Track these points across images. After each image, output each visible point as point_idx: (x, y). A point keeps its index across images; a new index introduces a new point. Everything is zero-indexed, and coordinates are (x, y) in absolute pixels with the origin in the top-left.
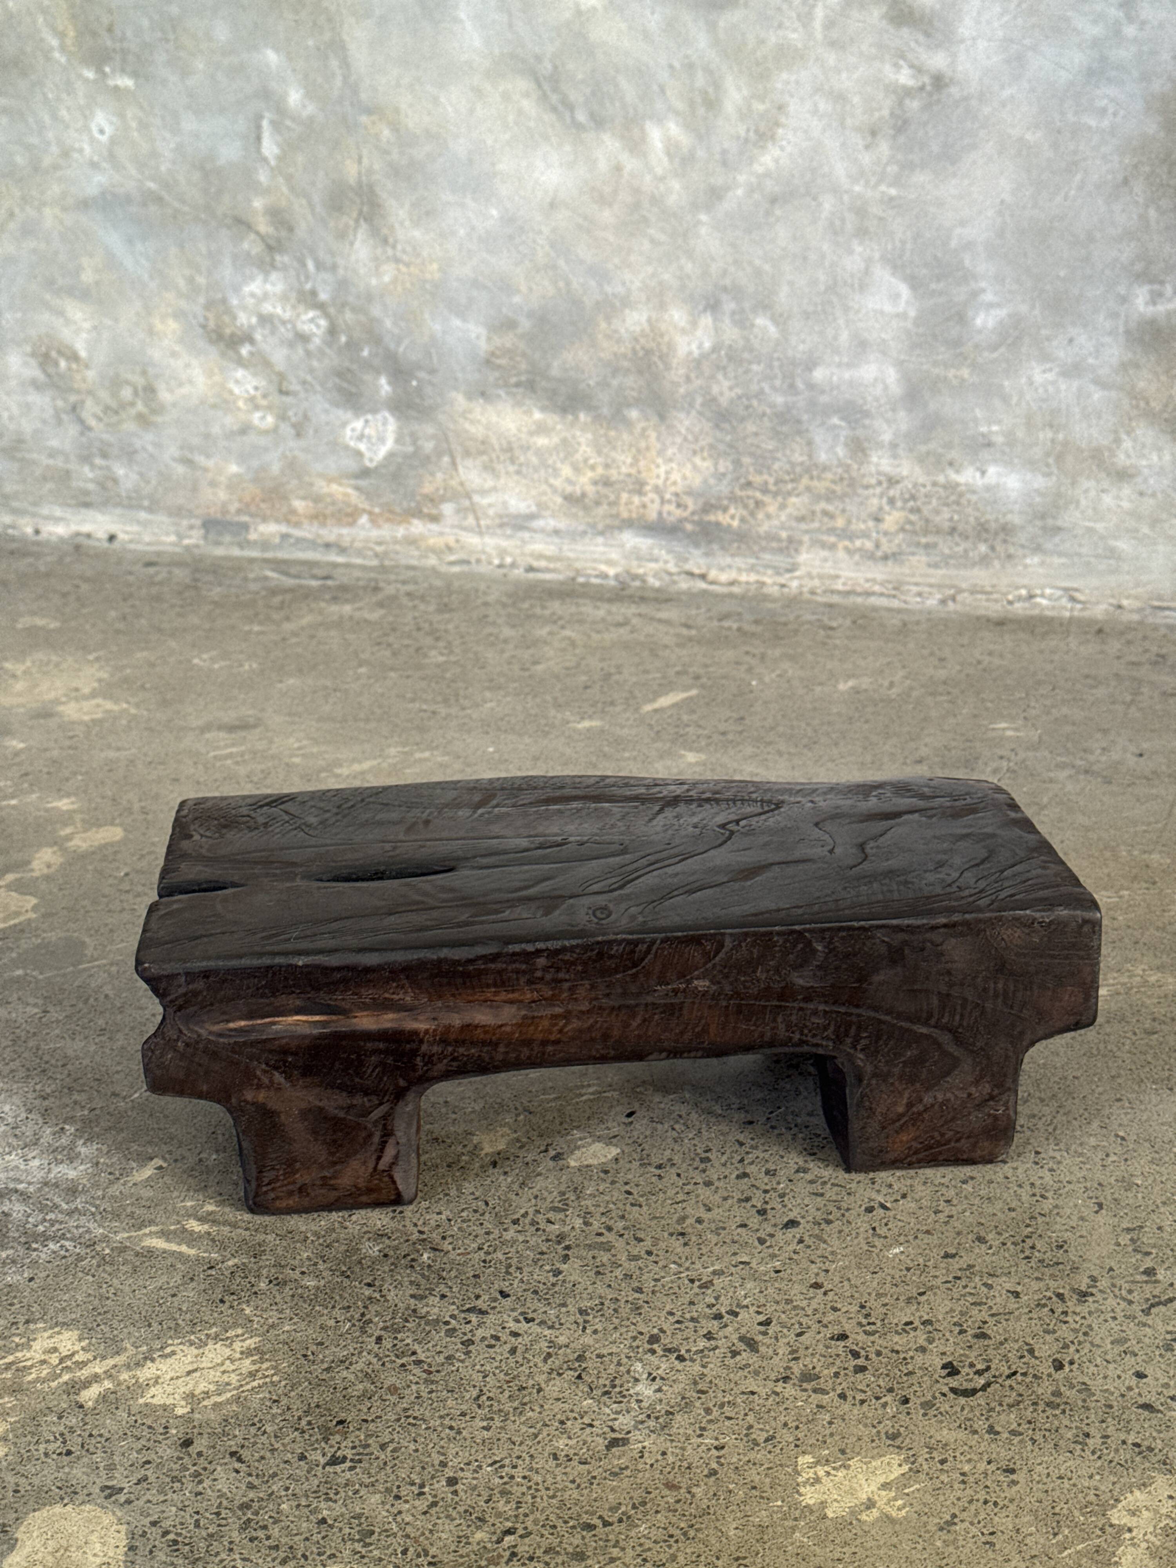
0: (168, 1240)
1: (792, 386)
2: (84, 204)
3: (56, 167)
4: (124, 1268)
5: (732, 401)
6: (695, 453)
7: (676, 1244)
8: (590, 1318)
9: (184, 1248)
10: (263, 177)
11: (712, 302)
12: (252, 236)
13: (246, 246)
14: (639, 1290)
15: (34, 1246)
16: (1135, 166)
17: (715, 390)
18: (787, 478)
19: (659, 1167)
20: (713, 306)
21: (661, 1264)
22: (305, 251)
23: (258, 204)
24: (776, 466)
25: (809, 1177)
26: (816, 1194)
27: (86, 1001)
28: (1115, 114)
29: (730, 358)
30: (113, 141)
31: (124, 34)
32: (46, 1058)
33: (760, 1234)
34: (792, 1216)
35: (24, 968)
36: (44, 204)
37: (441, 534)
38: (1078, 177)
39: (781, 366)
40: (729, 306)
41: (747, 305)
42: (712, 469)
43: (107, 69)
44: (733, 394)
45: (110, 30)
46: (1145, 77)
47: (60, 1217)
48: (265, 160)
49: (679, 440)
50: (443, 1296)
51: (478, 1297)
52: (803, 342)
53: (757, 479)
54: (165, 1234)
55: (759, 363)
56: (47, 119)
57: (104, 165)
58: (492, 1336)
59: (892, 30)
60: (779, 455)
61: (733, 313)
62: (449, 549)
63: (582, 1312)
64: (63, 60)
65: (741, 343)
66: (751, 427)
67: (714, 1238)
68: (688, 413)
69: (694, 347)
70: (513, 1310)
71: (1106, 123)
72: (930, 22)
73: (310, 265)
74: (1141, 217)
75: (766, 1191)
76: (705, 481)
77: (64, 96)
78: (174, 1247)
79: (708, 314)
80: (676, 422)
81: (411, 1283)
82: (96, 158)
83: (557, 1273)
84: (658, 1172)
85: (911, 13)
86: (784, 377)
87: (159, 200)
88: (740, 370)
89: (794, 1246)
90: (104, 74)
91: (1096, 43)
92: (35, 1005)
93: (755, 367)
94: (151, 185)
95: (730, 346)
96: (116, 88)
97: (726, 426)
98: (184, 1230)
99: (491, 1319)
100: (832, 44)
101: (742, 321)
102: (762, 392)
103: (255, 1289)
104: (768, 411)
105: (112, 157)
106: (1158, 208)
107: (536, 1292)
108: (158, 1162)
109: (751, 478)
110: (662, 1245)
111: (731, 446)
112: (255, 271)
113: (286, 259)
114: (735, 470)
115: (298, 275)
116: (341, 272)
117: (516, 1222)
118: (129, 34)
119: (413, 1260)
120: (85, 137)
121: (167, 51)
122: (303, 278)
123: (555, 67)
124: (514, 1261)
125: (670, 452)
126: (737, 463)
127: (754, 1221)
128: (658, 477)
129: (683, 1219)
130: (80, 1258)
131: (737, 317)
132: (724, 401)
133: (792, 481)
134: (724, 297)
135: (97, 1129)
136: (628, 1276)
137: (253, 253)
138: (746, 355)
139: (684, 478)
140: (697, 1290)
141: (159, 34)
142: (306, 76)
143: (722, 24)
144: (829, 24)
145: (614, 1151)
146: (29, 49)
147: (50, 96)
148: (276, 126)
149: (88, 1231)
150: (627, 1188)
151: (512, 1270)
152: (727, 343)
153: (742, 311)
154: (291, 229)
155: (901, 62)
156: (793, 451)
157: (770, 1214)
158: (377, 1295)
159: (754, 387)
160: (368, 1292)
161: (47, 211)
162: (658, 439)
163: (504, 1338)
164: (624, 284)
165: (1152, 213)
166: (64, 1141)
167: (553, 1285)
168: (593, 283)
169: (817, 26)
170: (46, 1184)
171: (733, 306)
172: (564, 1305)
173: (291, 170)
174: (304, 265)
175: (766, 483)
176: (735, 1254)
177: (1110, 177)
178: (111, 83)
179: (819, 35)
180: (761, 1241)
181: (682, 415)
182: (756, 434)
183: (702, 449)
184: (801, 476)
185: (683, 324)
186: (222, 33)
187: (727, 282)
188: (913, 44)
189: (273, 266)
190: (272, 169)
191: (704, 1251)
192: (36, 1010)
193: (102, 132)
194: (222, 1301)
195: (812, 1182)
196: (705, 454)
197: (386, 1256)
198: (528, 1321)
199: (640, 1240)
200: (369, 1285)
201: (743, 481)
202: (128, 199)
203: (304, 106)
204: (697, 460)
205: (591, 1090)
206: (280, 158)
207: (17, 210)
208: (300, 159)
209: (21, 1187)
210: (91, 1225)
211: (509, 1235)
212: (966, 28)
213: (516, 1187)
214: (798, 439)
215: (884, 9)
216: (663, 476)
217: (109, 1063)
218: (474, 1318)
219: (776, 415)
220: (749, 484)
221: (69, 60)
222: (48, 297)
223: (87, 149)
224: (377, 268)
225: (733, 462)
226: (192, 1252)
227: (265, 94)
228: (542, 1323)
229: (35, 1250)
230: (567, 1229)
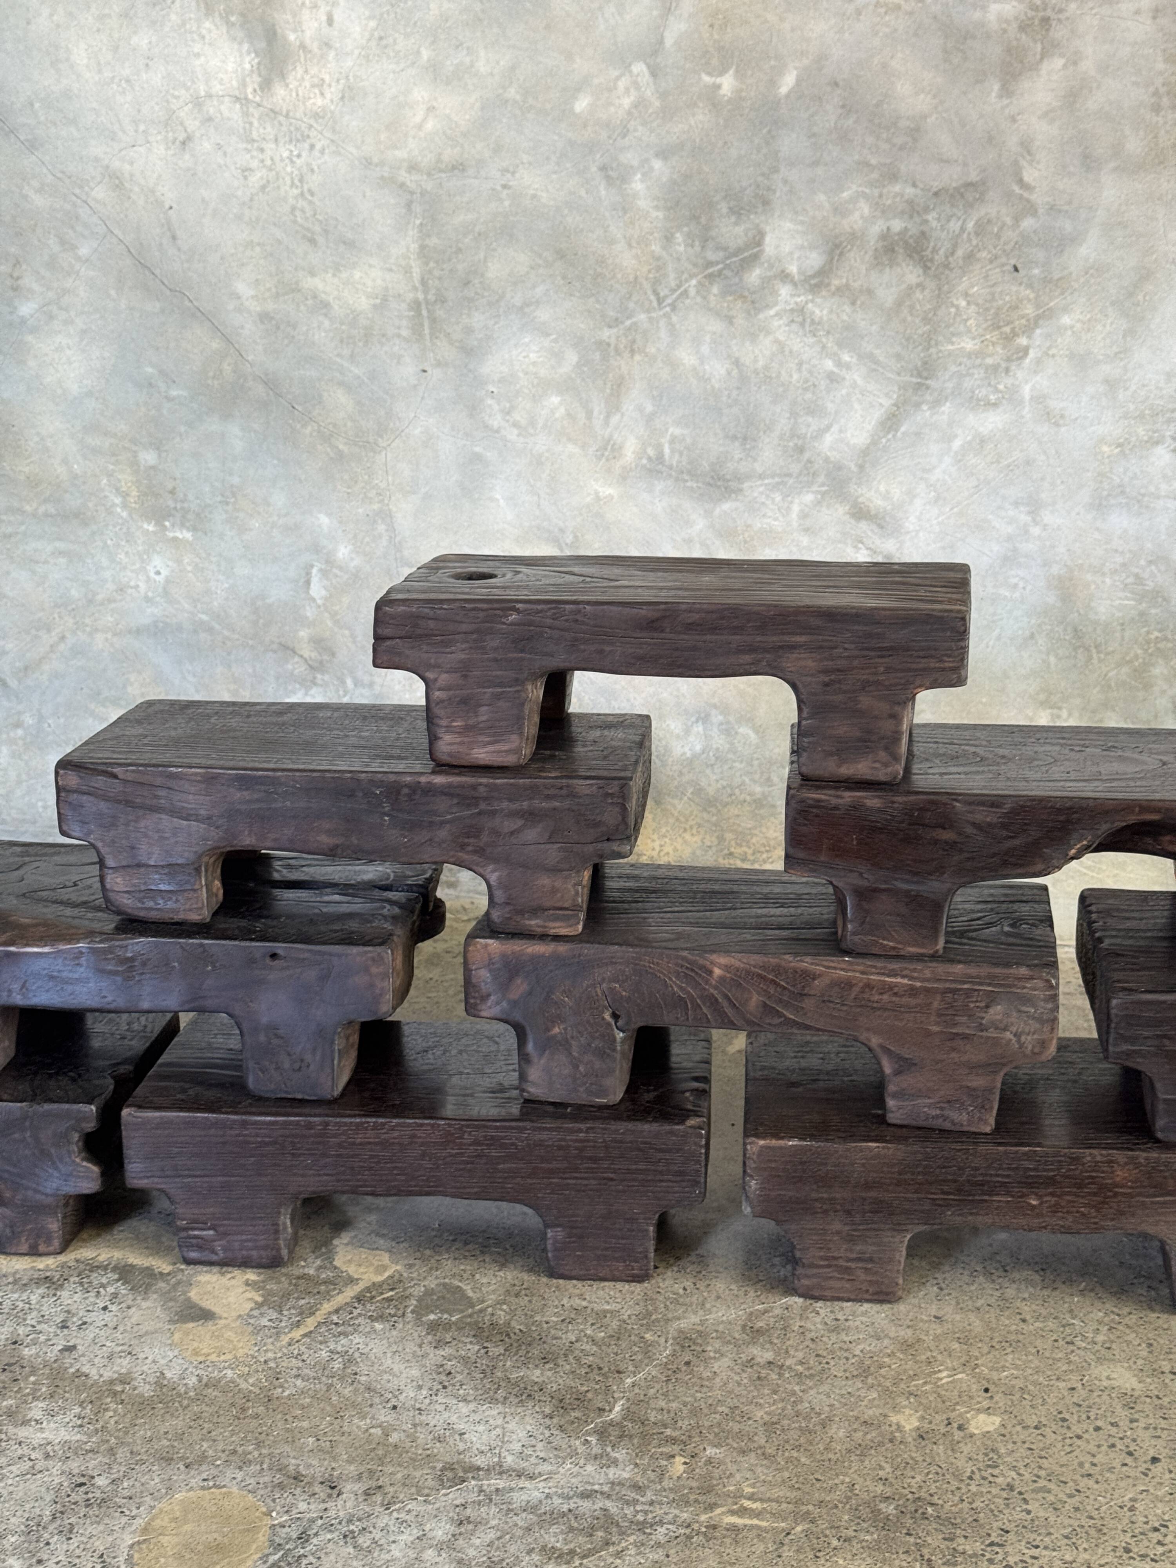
0: (739, 1517)
1: (769, 779)
2: (138, 632)
3: (110, 600)
4: (728, 1541)
5: (718, 790)
6: (685, 830)
7: (1091, 1483)
8: (1074, 1540)
9: (755, 1522)
10: (310, 613)
11: (703, 715)
12: (296, 659)
13: (290, 667)
14: (1091, 1518)
15: (648, 1531)
16: (1040, 626)
17: (703, 783)
18: (763, 849)
19: (1036, 1428)
20: (704, 718)
21: (1092, 1497)
22: (345, 672)
23: (303, 634)
24: (754, 840)
25: (1142, 1424)
26: (1155, 1437)
27: (508, 1335)
28: (1024, 588)
29: (717, 758)
30: (168, 581)
31: (185, 495)
32: (522, 1385)
33: (1140, 1469)
34: (1152, 1453)
35: (432, 1312)
36: (97, 630)
37: (457, 897)
38: (997, 631)
39: (760, 765)
40: (717, 718)
41: (731, 719)
42: (700, 843)
43: (167, 524)
44: (719, 786)
45: (172, 492)
46: (1046, 564)
47: (646, 1507)
48: (314, 600)
49: (671, 821)
50: (966, 1537)
51: (989, 1535)
52: (779, 746)
53: (738, 851)
54: (733, 1513)
55: (741, 762)
56: (105, 562)
57: (158, 599)
58: (1021, 1561)
59: (853, 521)
60: (756, 832)
61: (721, 724)
62: (465, 909)
63: (1067, 1537)
64: (124, 514)
65: (728, 746)
66: (734, 811)
67: (1113, 1477)
68: (681, 799)
69: (686, 749)
70: (1020, 1541)
71: (1017, 595)
72: (883, 518)
73: (349, 682)
74: (1044, 661)
75: (1121, 1439)
76: (694, 853)
77: (123, 543)
78: (747, 1521)
79: (700, 723)
80: (669, 807)
81: (936, 1530)
82: (150, 594)
83: (1029, 1512)
84: (1039, 1432)
85: (869, 512)
86: (762, 773)
87: (210, 630)
88: (726, 767)
89: (1167, 1476)
90: (165, 528)
91: (1009, 538)
92: (471, 1342)
93: (737, 765)
94: (204, 617)
95: (718, 749)
96: (175, 539)
97: (713, 810)
98: (746, 1509)
99: (1009, 1549)
100: (806, 530)
101: (728, 731)
102: (743, 783)
103: (833, 1546)
104: (748, 798)
105: (166, 593)
106: (1056, 656)
107: (1024, 1527)
108: (679, 1460)
109: (732, 850)
110: (1082, 1484)
111: (715, 825)
112: (297, 686)
113: (327, 677)
114: (719, 844)
115: (337, 691)
116: (377, 688)
117: (970, 1478)
118: (191, 497)
119: (923, 1513)
120: (142, 577)
121: (226, 512)
122: (341, 693)
123: (576, 537)
124: (992, 1507)
125: (664, 830)
126: (721, 839)
127: (1129, 1460)
128: (653, 849)
129: (1081, 1465)
130: (689, 1537)
131: (724, 727)
132: (711, 791)
133: (767, 851)
134: (714, 712)
135: (612, 1438)
136: (1077, 1509)
137: (296, 672)
138: (730, 756)
139: (676, 850)
140: (1129, 1514)
141: (219, 498)
142: (355, 536)
143: (717, 511)
144: (803, 516)
145: (997, 1420)
146: (90, 505)
147: (109, 542)
148: (324, 573)
149: (676, 1516)
150: (1027, 1445)
151: (996, 1513)
152: (714, 746)
153: (728, 723)
154: (333, 654)
155: (860, 545)
156: (768, 828)
157: (1136, 1454)
158: (919, 1541)
159: (737, 781)
160: (912, 1540)
161: (99, 637)
162: (654, 820)
163: (1029, 1561)
164: (628, 700)
165: (1052, 659)
166: (597, 1450)
167: (1032, 1520)
168: (602, 699)
169: (794, 516)
170: (613, 1483)
171: (721, 718)
172: (1050, 1534)
173: (337, 608)
174: (343, 682)
175: (746, 853)
176: (1134, 1485)
177: (1020, 632)
178: (171, 535)
179: (795, 524)
180: (1146, 1475)
181: (676, 802)
182: (738, 816)
183: (691, 827)
184: (775, 848)
185: (677, 731)
186: (279, 499)
187: (716, 700)
188: (870, 533)
189: (314, 683)
190: (319, 607)
191: (1113, 1485)
192: (477, 1348)
193: (158, 573)
194: (817, 1557)
195: (1146, 1428)
196: (694, 831)
197: (902, 1512)
198: (1037, 1547)
199: (1065, 1483)
200: (908, 1534)
201: (726, 851)
202: (179, 628)
203: (352, 559)
204: (687, 836)
205: (945, 1374)
206: (326, 599)
207: (68, 635)
208: (346, 600)
209: (596, 1487)
210: (677, 1512)
211: (974, 1488)
212: (911, 524)
213: (950, 1452)
214: (772, 819)
215: (847, 508)
216: (658, 849)
217: (573, 1385)
218: (997, 1549)
219: (755, 801)
220: (731, 854)
221: (130, 515)
222: (92, 706)
223: (143, 586)
224: (411, 685)
225: (718, 837)
226: (764, 1524)
227: (316, 549)
228: (1046, 1548)
229: (650, 1534)
230: (1009, 1480)
